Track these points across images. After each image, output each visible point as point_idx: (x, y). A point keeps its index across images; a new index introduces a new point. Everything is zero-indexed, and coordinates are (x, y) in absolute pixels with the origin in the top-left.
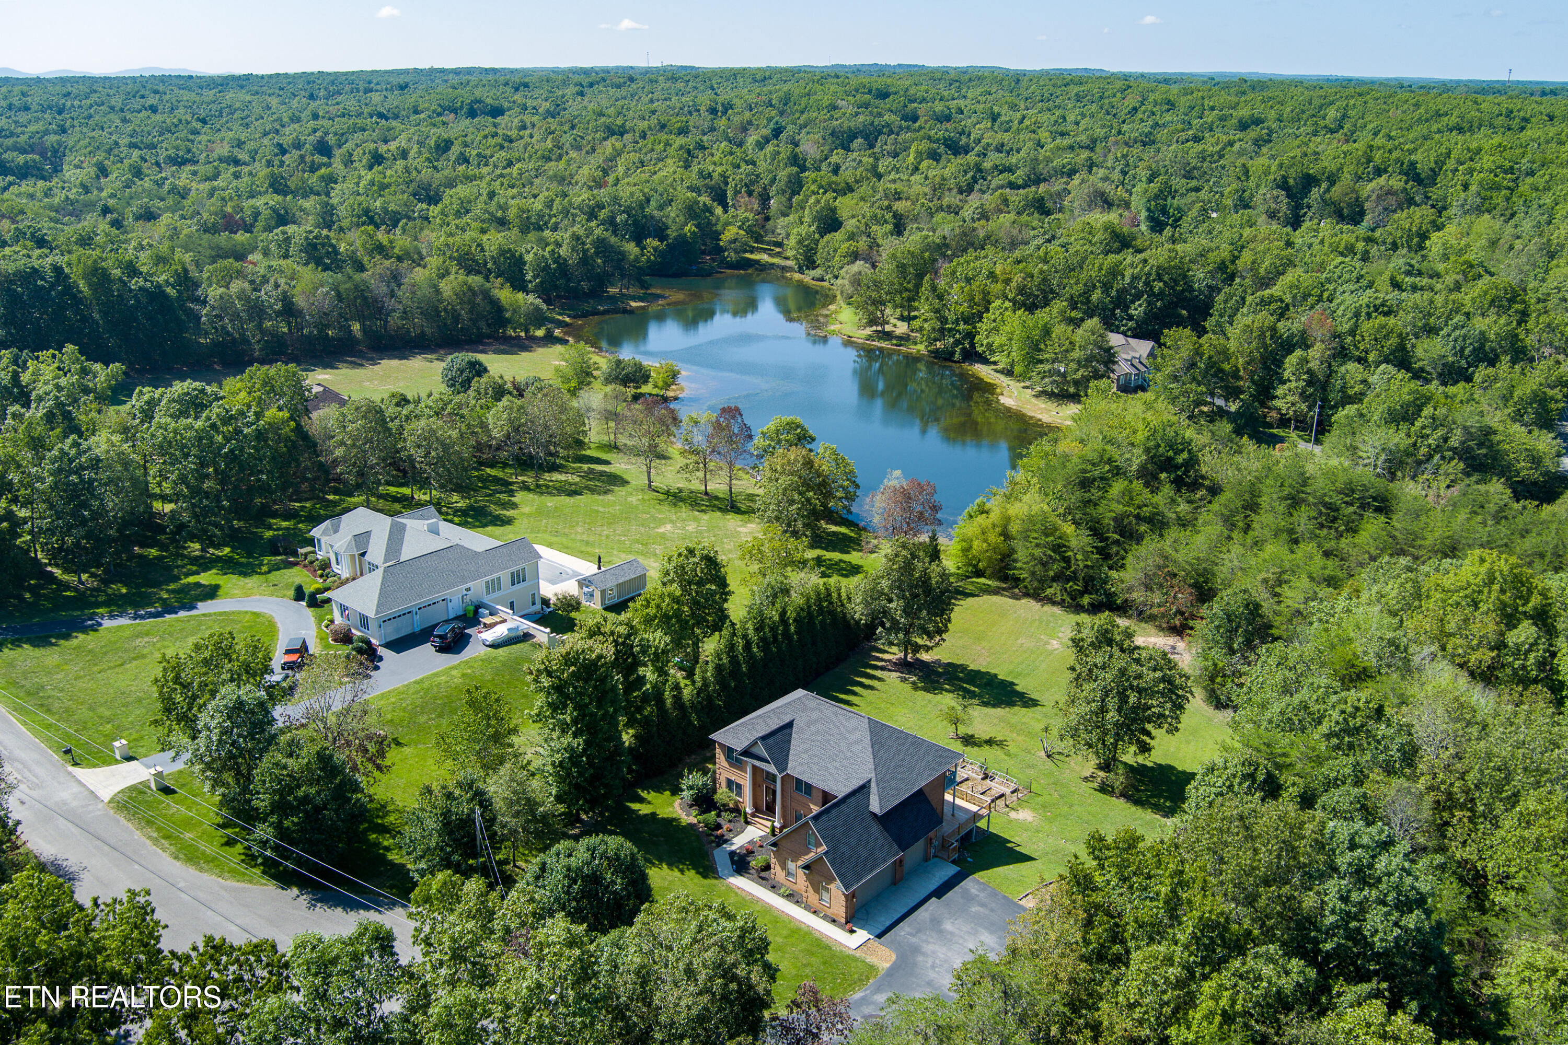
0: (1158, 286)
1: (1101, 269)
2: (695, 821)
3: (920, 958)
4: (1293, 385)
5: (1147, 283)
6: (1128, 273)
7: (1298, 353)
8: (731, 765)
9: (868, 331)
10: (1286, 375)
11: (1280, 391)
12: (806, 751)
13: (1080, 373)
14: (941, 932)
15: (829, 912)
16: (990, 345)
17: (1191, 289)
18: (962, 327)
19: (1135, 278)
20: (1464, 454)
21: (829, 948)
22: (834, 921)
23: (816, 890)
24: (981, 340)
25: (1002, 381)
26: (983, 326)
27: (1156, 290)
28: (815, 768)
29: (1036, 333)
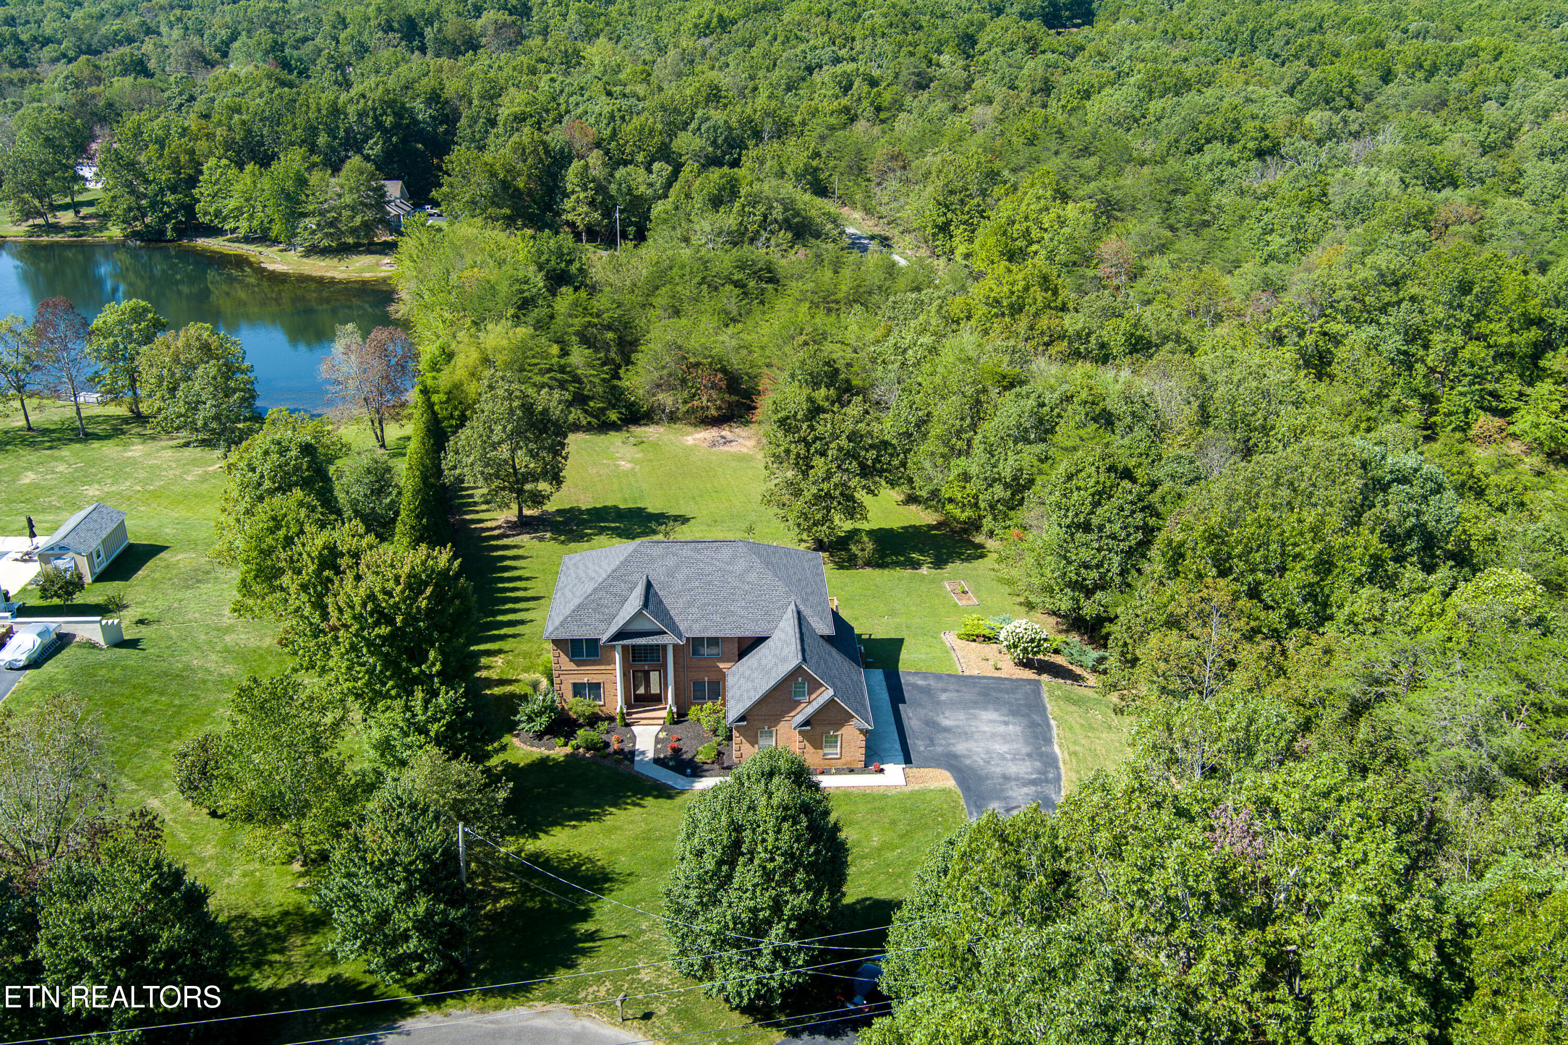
0: (388, 120)
2: (569, 750)
3: (968, 762)
4: (582, 195)
5: (375, 118)
6: (351, 110)
7: (576, 165)
8: (578, 663)
9: (24, 228)
10: (569, 187)
12: (690, 604)
14: (947, 730)
15: (839, 764)
16: (218, 213)
18: (170, 198)
19: (361, 115)
21: (884, 797)
22: (852, 771)
23: (817, 745)
24: (204, 210)
25: (251, 251)
26: (203, 190)
27: (388, 124)
28: (717, 618)
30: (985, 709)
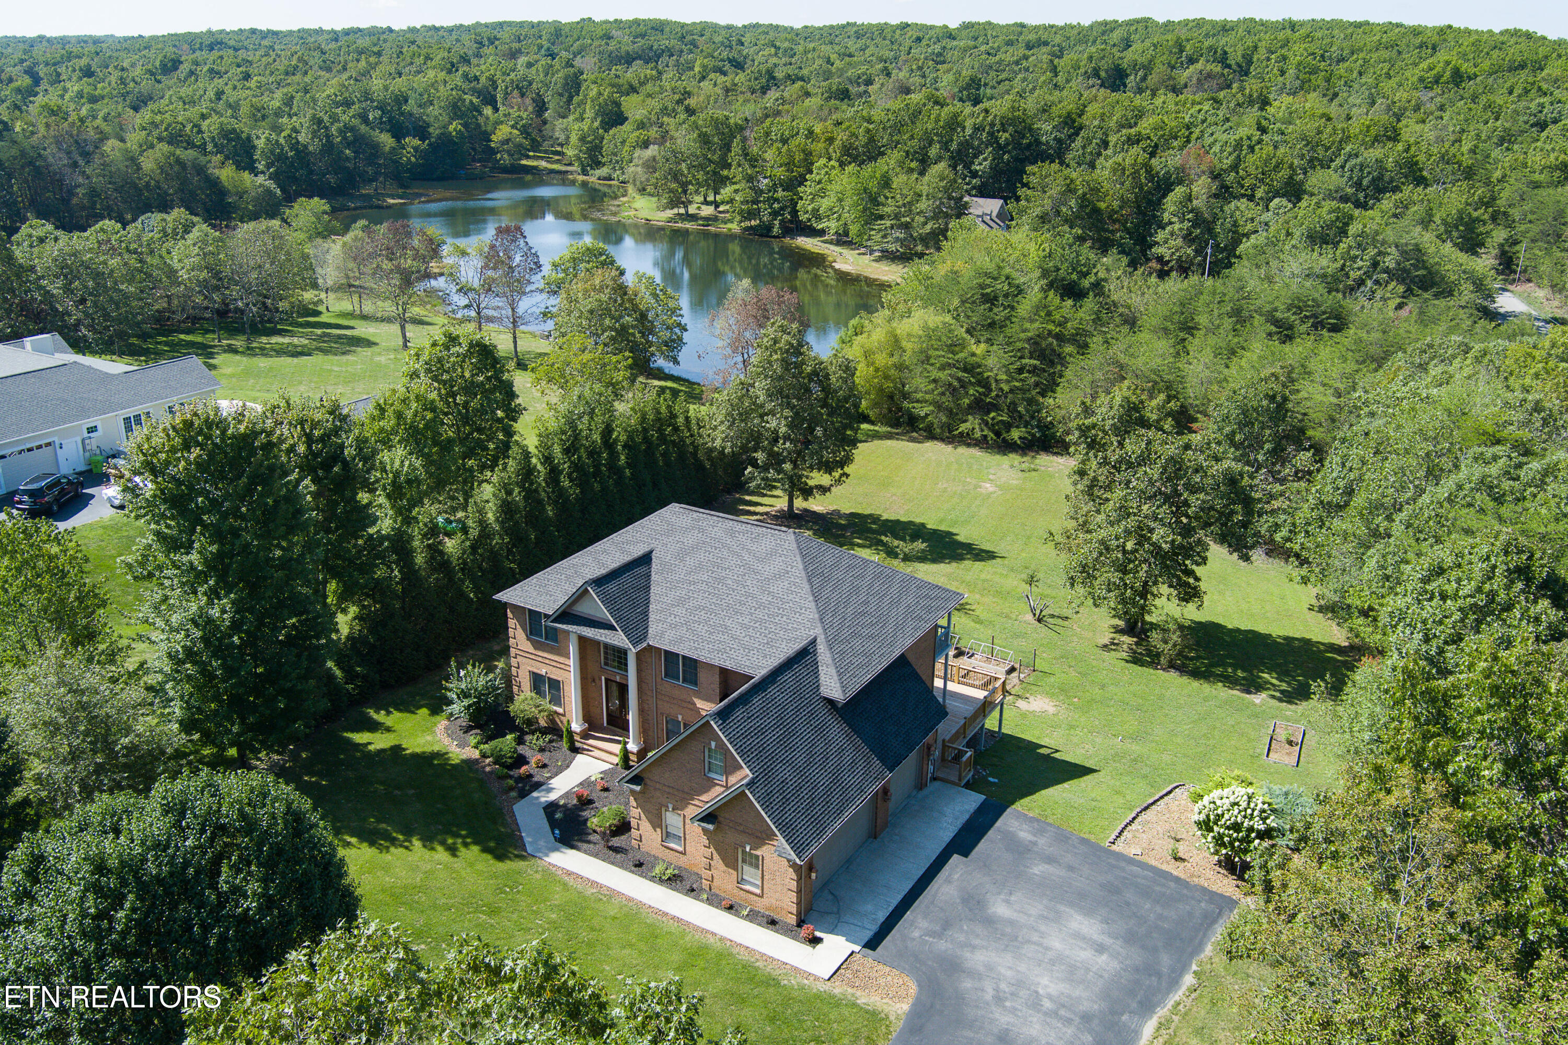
0: (1004, 137)
1: (937, 120)
2: (476, 754)
3: (967, 984)
4: (1177, 227)
5: (991, 134)
6: (969, 124)
7: (1179, 191)
8: (537, 646)
9: (670, 213)
10: (1166, 216)
11: (1160, 236)
12: (681, 602)
13: (928, 227)
14: (990, 921)
15: (761, 905)
16: (815, 211)
17: (1038, 142)
18: (780, 194)
19: (977, 129)
20: (1400, 275)
21: (772, 982)
22: (772, 923)
23: (731, 862)
24: (805, 207)
25: (832, 251)
26: (807, 190)
27: (1002, 141)
28: (702, 630)
29: (873, 186)
30: (1088, 913)
